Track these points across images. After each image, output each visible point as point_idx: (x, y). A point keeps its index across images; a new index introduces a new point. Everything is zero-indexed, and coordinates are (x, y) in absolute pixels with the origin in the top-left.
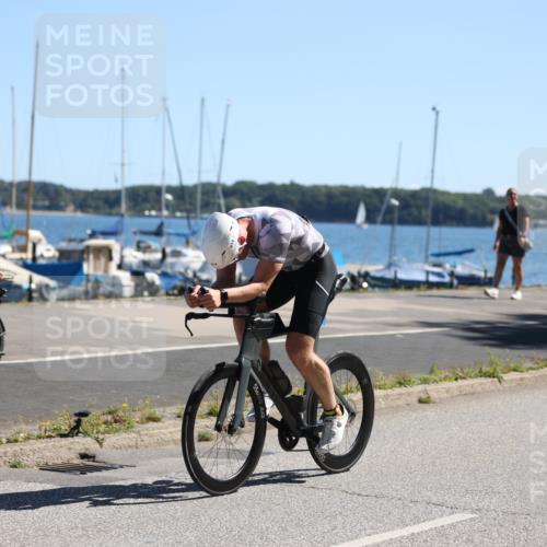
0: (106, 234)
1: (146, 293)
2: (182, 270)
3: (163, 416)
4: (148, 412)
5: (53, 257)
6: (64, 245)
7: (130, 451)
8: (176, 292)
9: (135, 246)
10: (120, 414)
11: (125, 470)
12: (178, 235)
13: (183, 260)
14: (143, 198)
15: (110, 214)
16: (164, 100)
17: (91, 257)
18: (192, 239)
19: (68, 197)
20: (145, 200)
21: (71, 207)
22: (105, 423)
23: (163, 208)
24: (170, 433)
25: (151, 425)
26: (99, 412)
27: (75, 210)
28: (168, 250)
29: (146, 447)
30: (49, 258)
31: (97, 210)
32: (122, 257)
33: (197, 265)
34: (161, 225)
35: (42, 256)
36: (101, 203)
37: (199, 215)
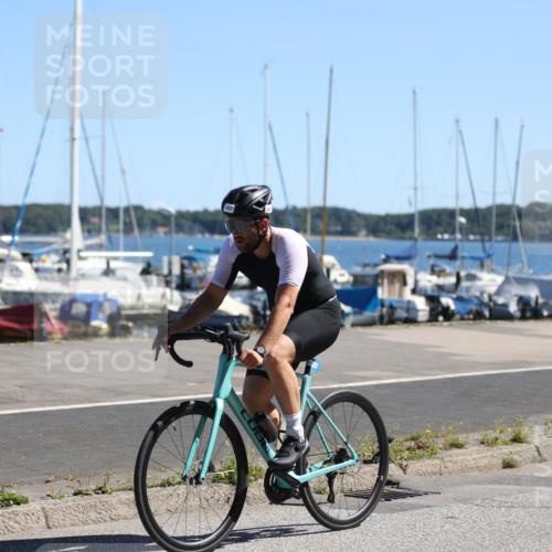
0: (399, 259)
1: (441, 318)
2: (478, 294)
3: (466, 443)
4: (450, 438)
5: (347, 282)
6: (358, 270)
7: (434, 477)
8: (471, 316)
9: (429, 270)
10: (423, 440)
11: (430, 497)
12: (473, 258)
13: (478, 283)
14: (435, 221)
15: (403, 238)
16: (457, 122)
17: (386, 281)
18: (487, 262)
19: (360, 222)
20: (438, 224)
21: (363, 232)
22: (408, 449)
23: (458, 231)
24: (474, 459)
25: (455, 451)
26: (402, 439)
27: (368, 235)
28: (463, 274)
29: (451, 474)
30: (343, 284)
31: (389, 234)
32: (416, 282)
33: (493, 289)
34: (455, 249)
35: (335, 281)
36: (393, 227)
37: (494, 238)
